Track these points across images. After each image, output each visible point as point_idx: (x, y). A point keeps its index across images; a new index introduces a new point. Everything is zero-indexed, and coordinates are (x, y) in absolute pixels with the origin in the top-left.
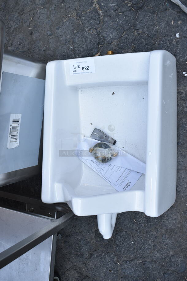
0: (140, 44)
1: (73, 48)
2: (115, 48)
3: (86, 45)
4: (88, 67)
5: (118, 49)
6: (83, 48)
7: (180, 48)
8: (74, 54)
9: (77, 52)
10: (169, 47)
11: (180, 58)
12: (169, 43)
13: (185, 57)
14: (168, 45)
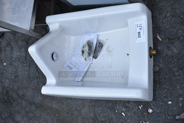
4: (140, 37)
7: (161, 104)
10: (162, 96)
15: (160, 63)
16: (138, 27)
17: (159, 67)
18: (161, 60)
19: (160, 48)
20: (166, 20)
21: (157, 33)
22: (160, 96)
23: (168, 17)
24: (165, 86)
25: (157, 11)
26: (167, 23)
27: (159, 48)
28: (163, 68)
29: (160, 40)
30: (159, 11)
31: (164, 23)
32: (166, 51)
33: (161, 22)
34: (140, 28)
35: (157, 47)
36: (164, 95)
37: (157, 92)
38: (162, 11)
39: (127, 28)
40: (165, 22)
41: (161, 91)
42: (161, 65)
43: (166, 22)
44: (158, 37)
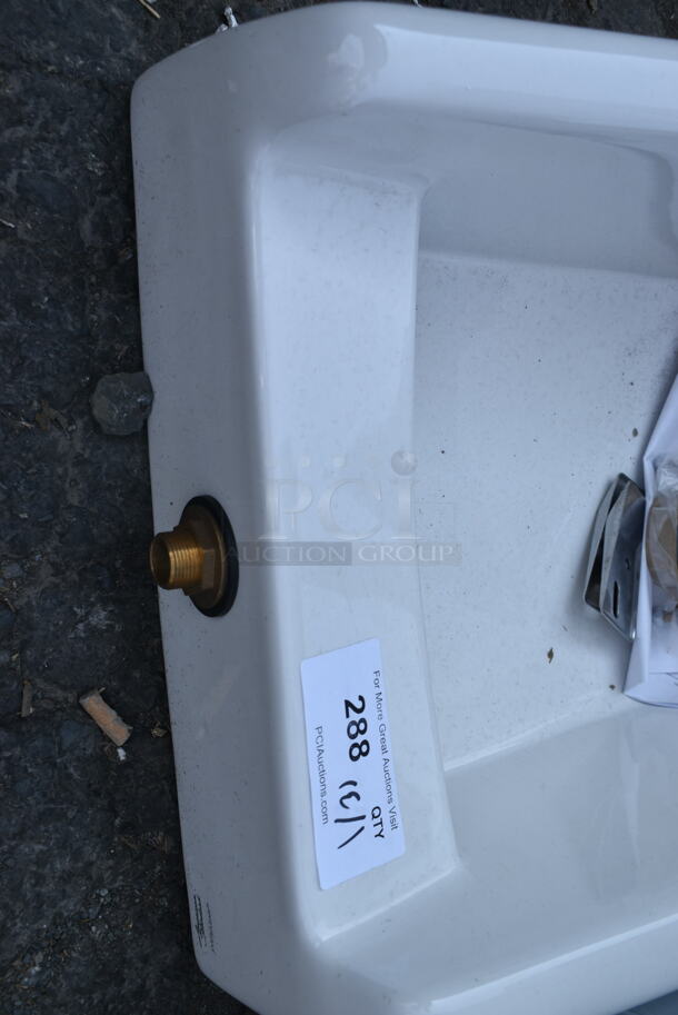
0: (23, 359)
1: (39, 957)
2: (46, 576)
3: (20, 835)
4: (348, 704)
5: (55, 542)
6: (42, 860)
7: (52, 45)
8: (85, 925)
9: (70, 906)
10: (45, 126)
11: (123, 53)
12: (20, 122)
13: (112, 18)
14: (34, 132)
15: (80, 461)
16: (376, 813)
17: (95, 426)
18: (74, 498)
19: (93, 620)
20: (50, 913)
21: (126, 764)
22: (64, 129)
23: (32, 951)
24: (23, 228)
25: (141, 993)
26: (39, 879)
27: (100, 618)
28: (53, 413)
29: (94, 704)
30: (127, 988)
31: (67, 878)
32: (32, 593)
33: (100, 883)
34: (355, 807)
35: (118, 628)
36: (21, 131)
37: (96, 167)
38: (96, 997)
39: (449, 766)
40: (64, 895)
41: (57, 174)
42: (70, 440)
43: (49, 888)
44: (118, 731)
